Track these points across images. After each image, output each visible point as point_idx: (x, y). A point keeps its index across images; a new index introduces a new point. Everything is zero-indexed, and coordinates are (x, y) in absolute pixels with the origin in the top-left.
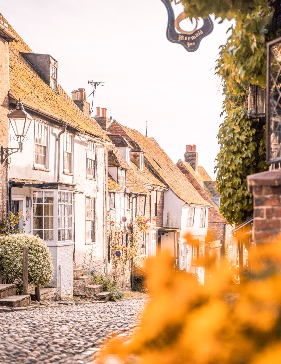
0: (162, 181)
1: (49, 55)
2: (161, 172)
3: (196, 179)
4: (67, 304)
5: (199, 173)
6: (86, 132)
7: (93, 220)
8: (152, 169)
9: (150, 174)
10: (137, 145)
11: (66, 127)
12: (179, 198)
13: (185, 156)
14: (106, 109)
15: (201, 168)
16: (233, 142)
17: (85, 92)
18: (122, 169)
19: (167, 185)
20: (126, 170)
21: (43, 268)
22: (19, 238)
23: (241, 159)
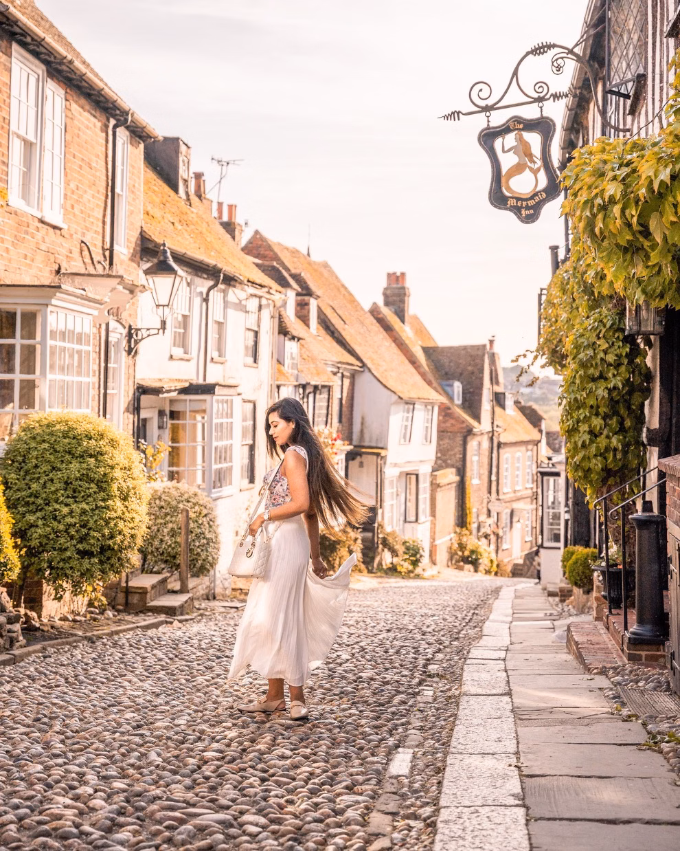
0: (352, 352)
1: (177, 139)
2: (348, 333)
3: (407, 342)
4: (237, 608)
5: (411, 329)
6: (248, 281)
7: (251, 442)
8: (332, 328)
9: (329, 338)
10: (306, 283)
11: (221, 278)
12: (385, 387)
13: (385, 295)
14: (236, 206)
15: (416, 318)
16: (594, 363)
17: (203, 178)
18: (293, 338)
19: (361, 361)
20: (299, 339)
21: (208, 544)
22: (167, 490)
23: (606, 391)
